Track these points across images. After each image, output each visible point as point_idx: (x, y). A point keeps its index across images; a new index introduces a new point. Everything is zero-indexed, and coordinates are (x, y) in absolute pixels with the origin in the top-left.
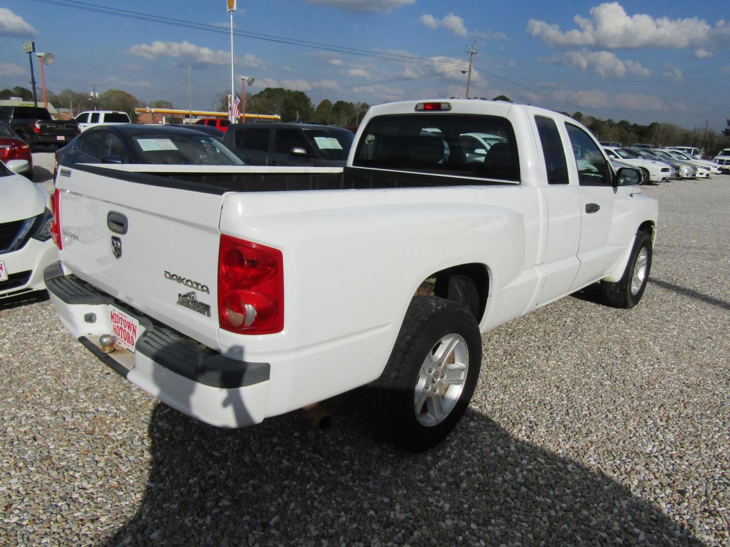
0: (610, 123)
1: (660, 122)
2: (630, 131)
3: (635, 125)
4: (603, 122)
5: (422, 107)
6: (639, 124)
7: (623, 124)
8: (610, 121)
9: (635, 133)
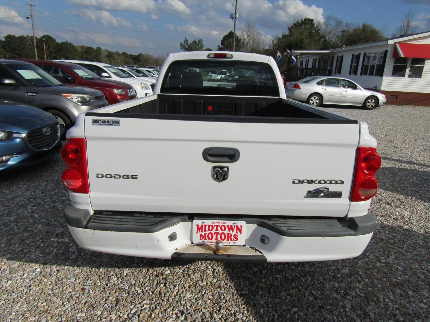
0: (118, 54)
1: (143, 53)
2: (129, 58)
3: (131, 55)
4: (114, 53)
5: (213, 56)
6: (133, 54)
7: (124, 54)
8: (117, 52)
9: (132, 59)
